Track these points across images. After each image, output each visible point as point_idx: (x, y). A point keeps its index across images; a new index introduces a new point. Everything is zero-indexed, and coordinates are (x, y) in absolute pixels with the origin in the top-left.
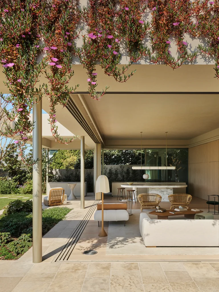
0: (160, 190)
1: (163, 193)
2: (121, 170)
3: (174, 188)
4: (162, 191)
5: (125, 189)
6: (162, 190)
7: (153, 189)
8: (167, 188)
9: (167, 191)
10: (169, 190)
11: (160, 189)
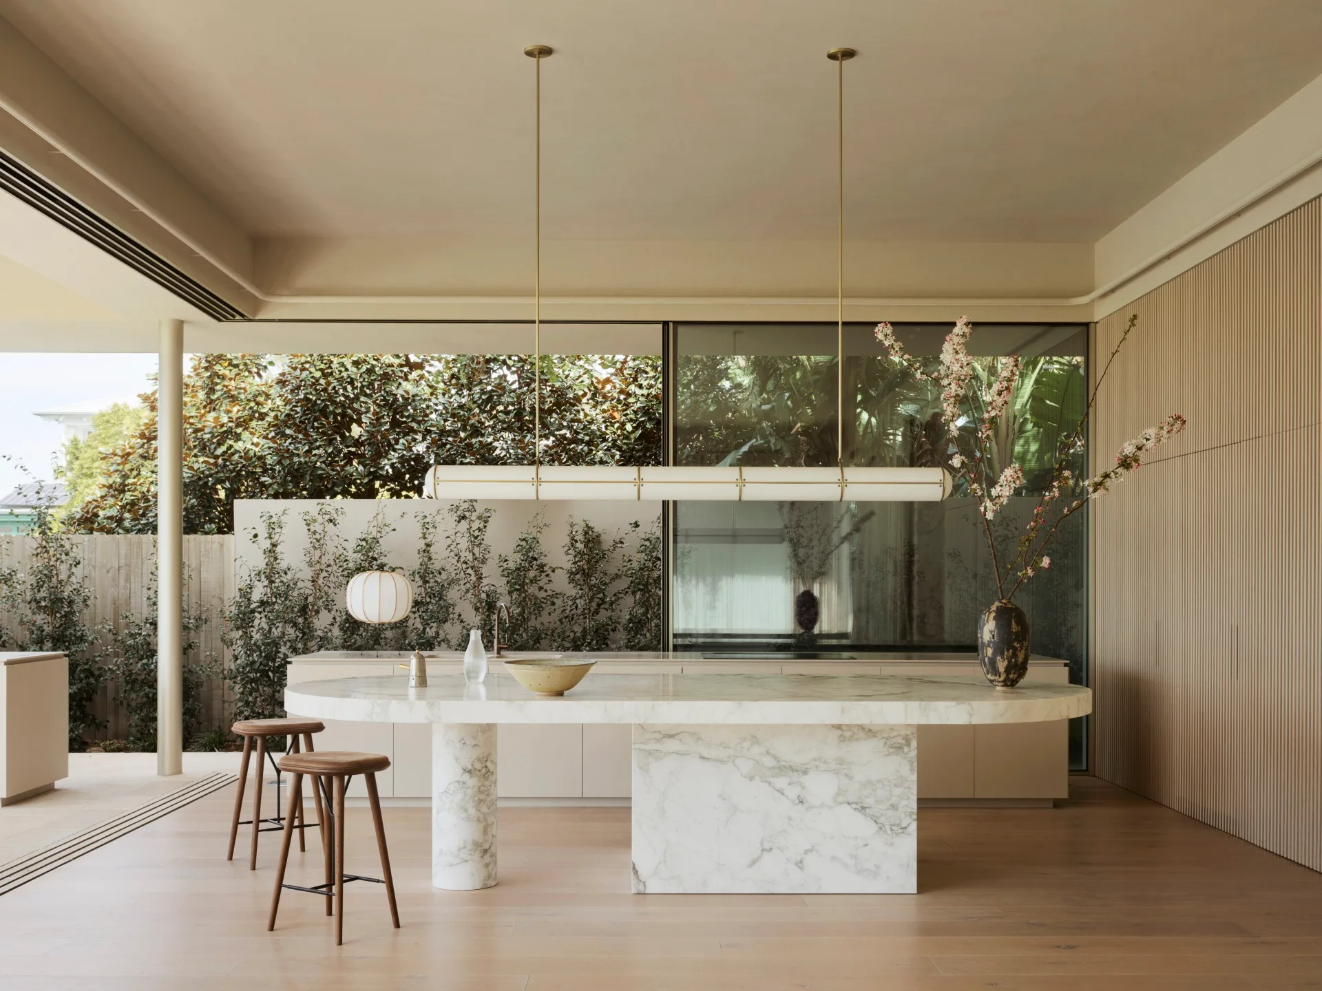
0: (757, 750)
1: (793, 792)
2: (464, 544)
3: (926, 734)
4: (784, 769)
5: (319, 727)
6: (788, 751)
7: (671, 745)
8: (844, 732)
9: (841, 767)
10: (865, 749)
11: (755, 740)
